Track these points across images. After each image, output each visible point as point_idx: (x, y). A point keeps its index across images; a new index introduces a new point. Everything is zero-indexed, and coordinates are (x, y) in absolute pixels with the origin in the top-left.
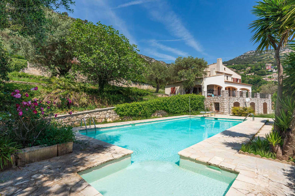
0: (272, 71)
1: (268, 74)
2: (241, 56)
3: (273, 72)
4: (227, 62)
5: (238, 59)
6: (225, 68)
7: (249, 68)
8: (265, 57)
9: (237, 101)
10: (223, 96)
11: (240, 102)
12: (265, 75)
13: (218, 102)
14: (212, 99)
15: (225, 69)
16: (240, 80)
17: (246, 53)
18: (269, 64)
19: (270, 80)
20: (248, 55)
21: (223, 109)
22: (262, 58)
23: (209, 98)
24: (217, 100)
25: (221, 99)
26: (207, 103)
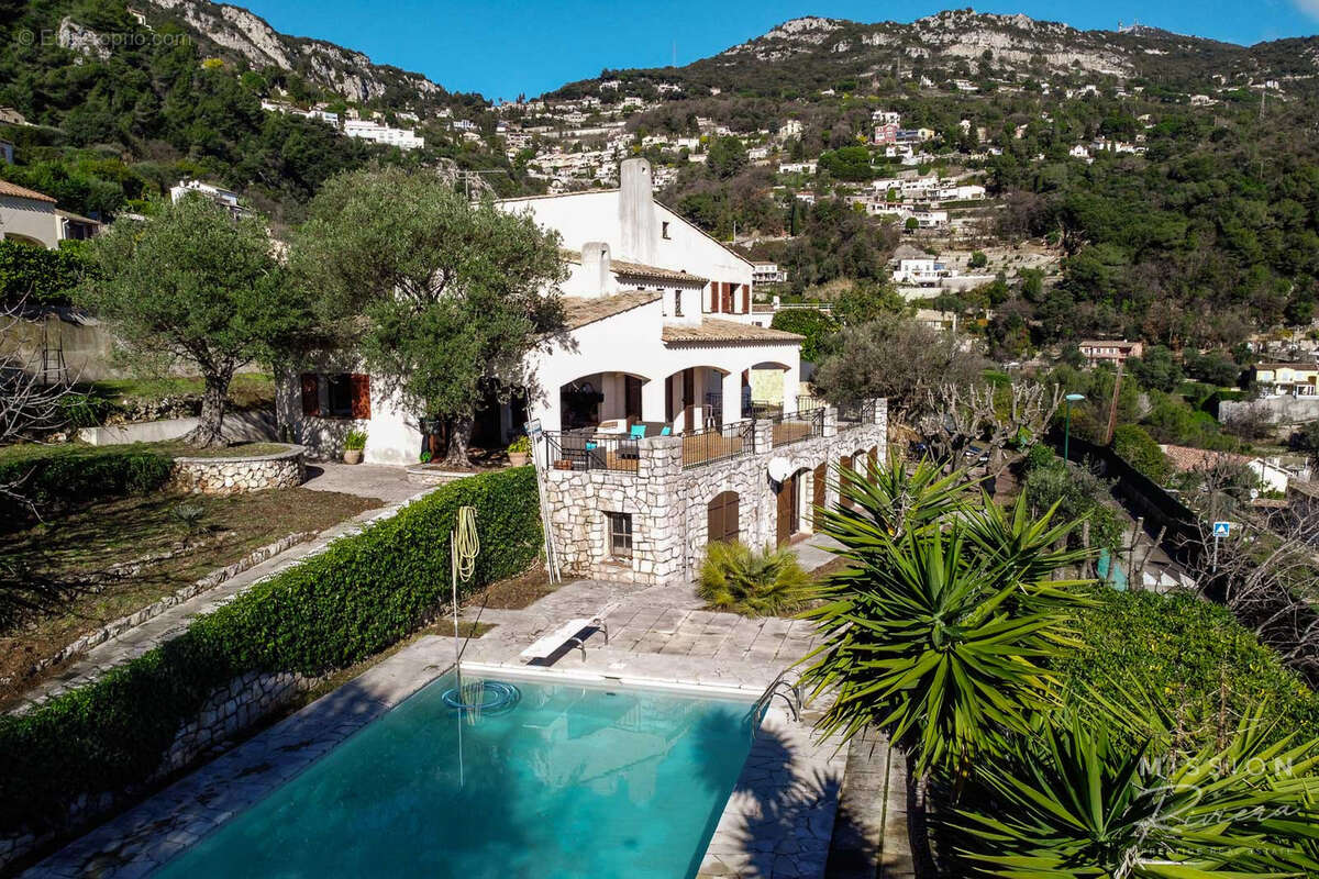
0: (897, 160)
1: (882, 176)
2: (755, 43)
3: (904, 162)
4: (683, 70)
5: (744, 59)
6: (665, 224)
7: (792, 128)
8: (876, 67)
9: (725, 487)
10: (653, 479)
11: (739, 490)
12: (868, 177)
13: (626, 511)
14: (590, 489)
15: (668, 227)
16: (746, 288)
17: (780, 29)
18: (888, 115)
19: (887, 212)
20: (795, 44)
21: (649, 556)
22: (861, 69)
23: (576, 481)
24: (618, 495)
25: (642, 495)
26: (564, 513)
